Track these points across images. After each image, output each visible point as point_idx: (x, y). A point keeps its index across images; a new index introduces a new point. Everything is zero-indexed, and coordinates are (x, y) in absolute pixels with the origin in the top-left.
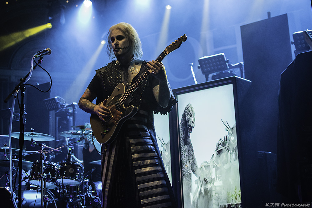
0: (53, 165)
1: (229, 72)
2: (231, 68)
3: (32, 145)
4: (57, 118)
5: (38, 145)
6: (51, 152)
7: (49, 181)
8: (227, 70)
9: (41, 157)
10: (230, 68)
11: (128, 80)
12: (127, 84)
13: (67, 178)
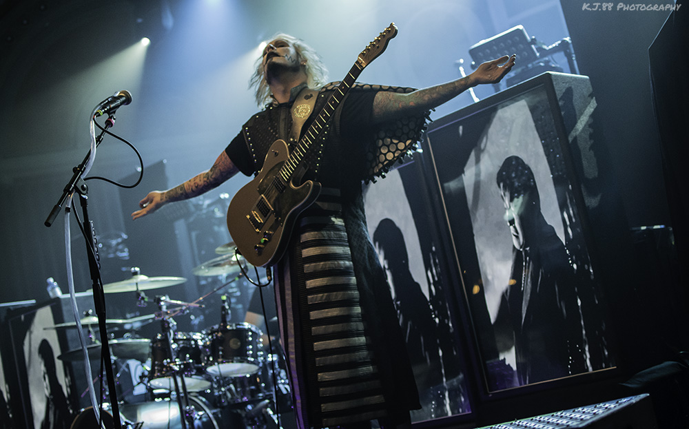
0: (194, 340)
1: (542, 64)
2: (545, 56)
3: (140, 304)
4: (194, 234)
5: (152, 301)
6: (183, 312)
7: (192, 375)
8: (537, 61)
9: (163, 326)
10: (542, 56)
11: (292, 133)
12: (292, 140)
13: (228, 362)
